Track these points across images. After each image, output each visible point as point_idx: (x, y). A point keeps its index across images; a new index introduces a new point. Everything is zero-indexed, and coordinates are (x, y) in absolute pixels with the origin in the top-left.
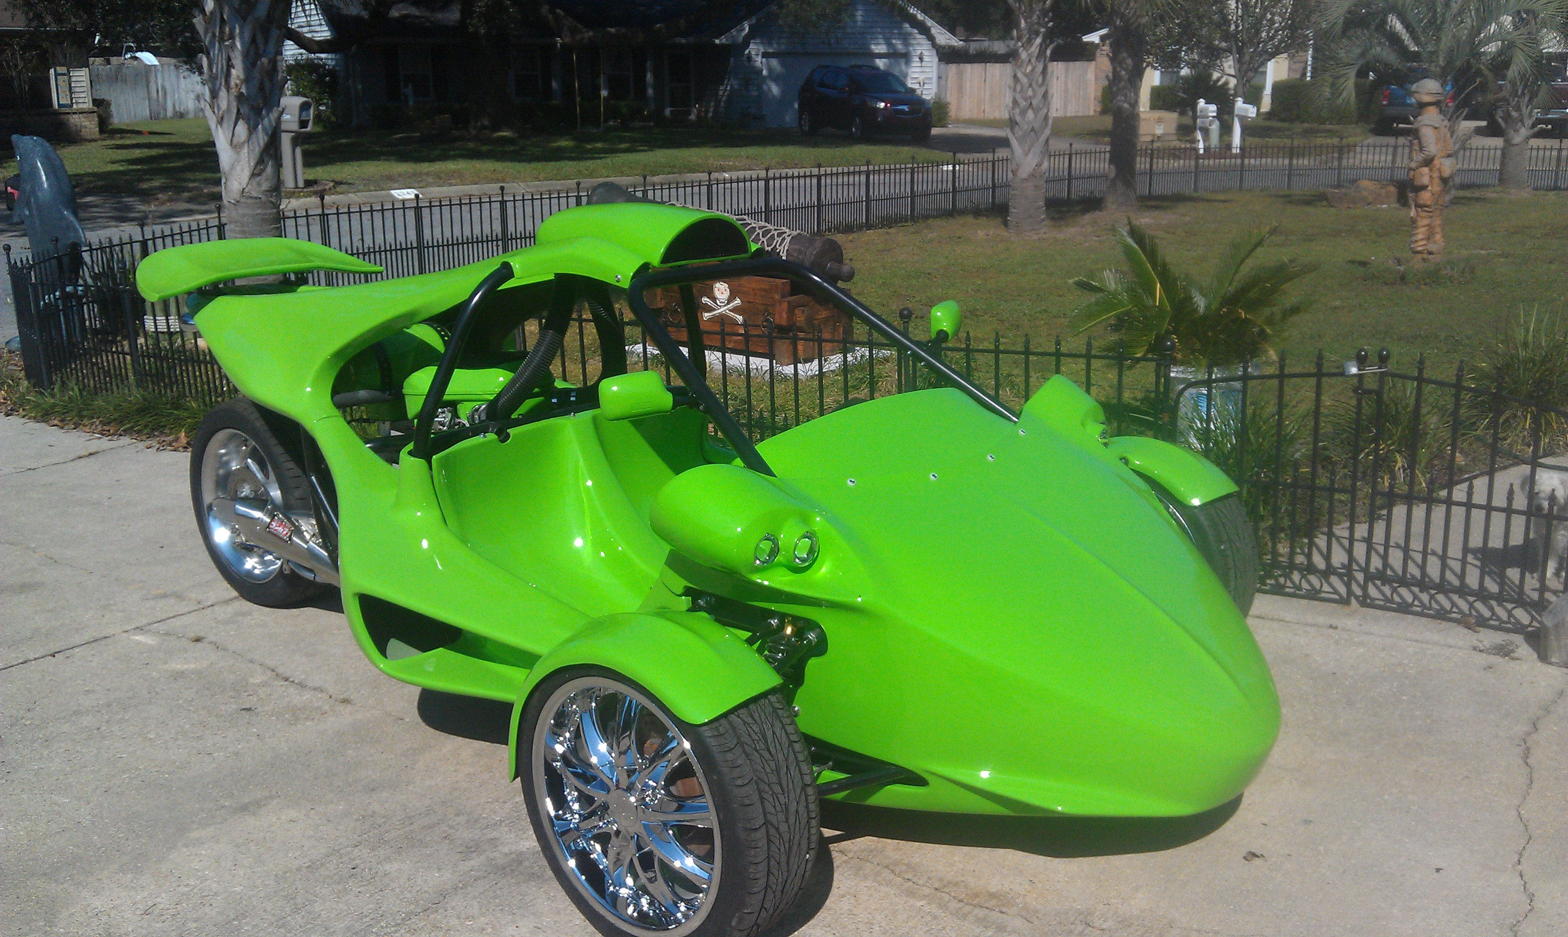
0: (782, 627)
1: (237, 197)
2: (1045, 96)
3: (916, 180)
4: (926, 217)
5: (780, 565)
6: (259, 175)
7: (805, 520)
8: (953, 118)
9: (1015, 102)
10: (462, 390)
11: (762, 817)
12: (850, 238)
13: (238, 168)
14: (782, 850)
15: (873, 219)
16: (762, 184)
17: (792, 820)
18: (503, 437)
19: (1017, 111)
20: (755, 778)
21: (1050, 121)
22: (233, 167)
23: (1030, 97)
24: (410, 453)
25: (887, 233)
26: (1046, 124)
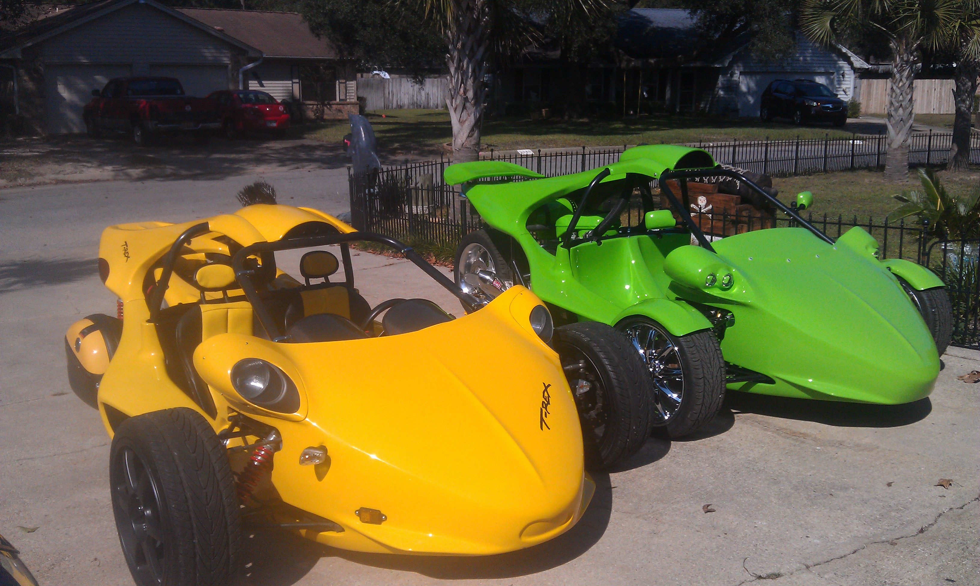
0: (716, 314)
1: (460, 147)
2: (911, 100)
3: (828, 150)
4: (833, 171)
5: (717, 287)
6: (471, 137)
7: (728, 269)
8: (863, 112)
9: (891, 103)
10: (582, 225)
11: (702, 374)
12: (784, 180)
13: (461, 133)
14: (710, 390)
15: (800, 170)
16: (731, 149)
17: (714, 379)
18: (599, 243)
19: (893, 108)
20: (700, 360)
21: (913, 116)
22: (459, 132)
23: (901, 101)
24: (561, 246)
25: (808, 178)
26: (911, 117)
